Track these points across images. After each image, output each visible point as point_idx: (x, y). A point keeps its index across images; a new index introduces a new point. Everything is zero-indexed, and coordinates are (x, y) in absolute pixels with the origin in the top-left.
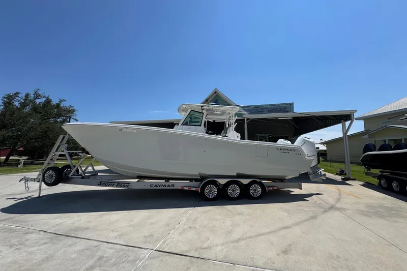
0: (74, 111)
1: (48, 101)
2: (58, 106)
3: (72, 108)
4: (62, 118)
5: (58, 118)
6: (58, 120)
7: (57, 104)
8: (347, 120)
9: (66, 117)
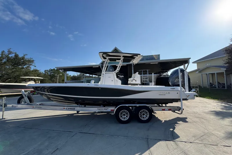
0: (33, 61)
1: (16, 56)
2: (23, 58)
3: (32, 59)
4: (27, 65)
5: (24, 66)
6: (24, 67)
7: (22, 57)
8: (186, 63)
9: (29, 65)
